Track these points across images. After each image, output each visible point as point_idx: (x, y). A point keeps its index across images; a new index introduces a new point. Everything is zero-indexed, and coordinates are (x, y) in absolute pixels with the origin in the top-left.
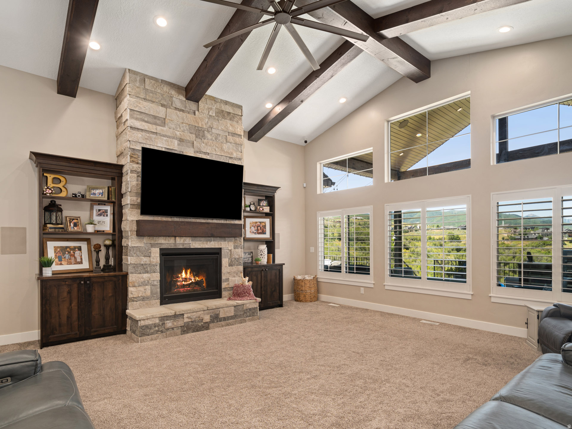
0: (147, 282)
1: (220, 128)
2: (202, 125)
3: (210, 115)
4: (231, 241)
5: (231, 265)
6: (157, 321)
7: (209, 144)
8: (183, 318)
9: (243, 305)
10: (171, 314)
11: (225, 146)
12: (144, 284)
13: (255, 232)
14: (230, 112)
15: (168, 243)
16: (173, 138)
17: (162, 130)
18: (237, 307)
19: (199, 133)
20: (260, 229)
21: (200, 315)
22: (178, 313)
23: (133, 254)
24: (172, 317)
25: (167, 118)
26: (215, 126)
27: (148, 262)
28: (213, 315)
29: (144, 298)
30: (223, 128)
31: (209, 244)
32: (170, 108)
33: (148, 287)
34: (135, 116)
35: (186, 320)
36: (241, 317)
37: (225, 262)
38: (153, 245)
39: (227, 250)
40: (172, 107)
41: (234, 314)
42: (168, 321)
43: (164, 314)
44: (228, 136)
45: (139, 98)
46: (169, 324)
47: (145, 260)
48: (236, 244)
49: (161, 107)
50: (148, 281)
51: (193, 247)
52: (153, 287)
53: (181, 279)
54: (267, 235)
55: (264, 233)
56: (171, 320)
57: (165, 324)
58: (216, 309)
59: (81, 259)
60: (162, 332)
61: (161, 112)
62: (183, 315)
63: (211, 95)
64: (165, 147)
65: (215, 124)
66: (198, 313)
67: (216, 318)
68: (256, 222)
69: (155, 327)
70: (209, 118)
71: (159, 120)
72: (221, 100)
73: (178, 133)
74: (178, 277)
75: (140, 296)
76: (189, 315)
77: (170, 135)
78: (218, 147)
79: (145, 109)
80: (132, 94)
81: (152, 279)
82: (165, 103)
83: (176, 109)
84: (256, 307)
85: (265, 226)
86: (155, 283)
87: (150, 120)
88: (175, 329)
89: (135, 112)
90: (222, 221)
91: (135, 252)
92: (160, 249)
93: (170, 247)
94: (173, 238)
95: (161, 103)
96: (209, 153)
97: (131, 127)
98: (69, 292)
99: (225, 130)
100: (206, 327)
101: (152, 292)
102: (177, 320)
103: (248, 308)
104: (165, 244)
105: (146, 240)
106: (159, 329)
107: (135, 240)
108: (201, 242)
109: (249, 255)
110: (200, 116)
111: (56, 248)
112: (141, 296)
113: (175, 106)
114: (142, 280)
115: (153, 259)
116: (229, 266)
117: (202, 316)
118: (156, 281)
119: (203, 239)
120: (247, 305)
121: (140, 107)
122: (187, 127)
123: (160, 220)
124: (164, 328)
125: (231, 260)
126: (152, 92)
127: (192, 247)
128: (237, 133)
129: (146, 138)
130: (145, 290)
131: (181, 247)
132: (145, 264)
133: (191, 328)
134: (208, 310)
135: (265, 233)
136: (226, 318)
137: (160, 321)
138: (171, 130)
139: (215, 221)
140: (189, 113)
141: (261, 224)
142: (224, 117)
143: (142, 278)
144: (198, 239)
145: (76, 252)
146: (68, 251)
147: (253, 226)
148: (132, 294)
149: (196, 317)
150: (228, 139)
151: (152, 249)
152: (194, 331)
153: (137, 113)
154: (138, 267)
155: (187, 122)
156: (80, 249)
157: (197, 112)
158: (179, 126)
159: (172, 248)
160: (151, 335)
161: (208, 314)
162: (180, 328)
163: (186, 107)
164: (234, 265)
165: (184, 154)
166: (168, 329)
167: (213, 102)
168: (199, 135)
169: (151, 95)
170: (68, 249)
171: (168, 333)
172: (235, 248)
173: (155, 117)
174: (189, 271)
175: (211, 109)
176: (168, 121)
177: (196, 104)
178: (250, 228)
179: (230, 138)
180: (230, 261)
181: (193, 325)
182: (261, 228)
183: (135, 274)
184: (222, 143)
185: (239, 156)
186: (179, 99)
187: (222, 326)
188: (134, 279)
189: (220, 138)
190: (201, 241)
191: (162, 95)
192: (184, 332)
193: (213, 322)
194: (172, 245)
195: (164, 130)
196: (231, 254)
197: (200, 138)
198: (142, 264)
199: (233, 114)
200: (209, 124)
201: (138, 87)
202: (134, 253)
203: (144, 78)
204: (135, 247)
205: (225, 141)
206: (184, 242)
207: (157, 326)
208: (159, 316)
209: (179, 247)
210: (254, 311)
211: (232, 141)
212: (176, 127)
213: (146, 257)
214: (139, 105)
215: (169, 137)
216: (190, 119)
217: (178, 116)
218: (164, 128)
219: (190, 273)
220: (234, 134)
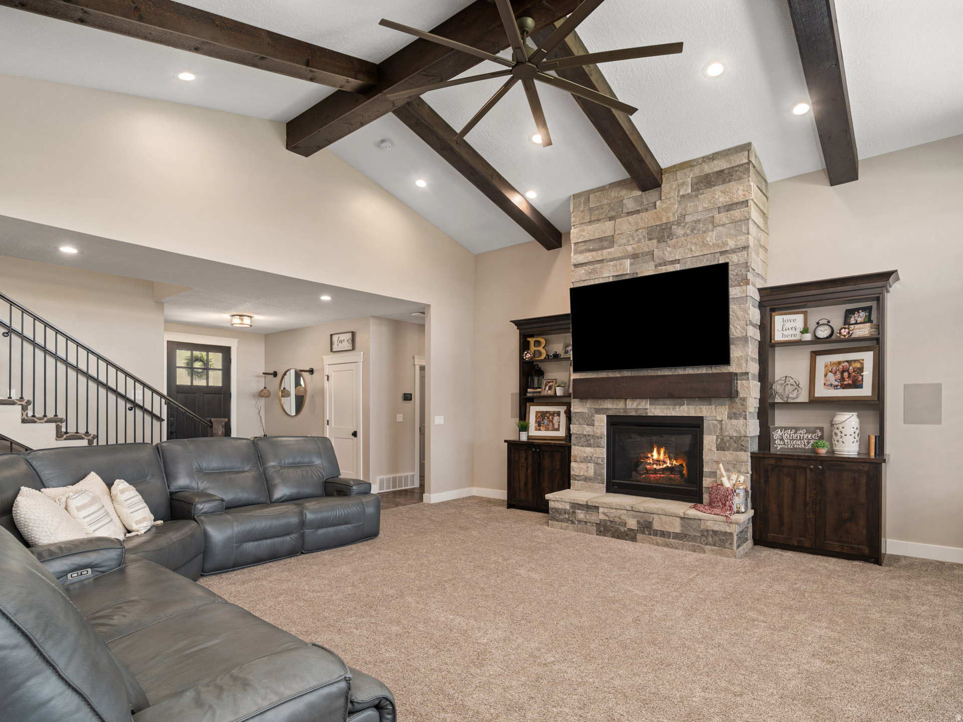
0: (589, 458)
1: (700, 209)
2: (668, 218)
3: (683, 196)
4: (720, 405)
5: (721, 447)
6: (568, 507)
7: (680, 244)
8: (598, 513)
9: (700, 520)
10: (582, 503)
11: (711, 236)
12: (586, 460)
13: (836, 383)
14: (722, 169)
15: (616, 406)
16: (624, 257)
17: (609, 253)
18: (687, 521)
19: (664, 233)
20: (849, 377)
21: (621, 515)
22: (590, 504)
23: (575, 421)
24: (585, 507)
25: (616, 233)
26: (690, 210)
27: (591, 433)
28: (641, 521)
29: (586, 479)
30: (705, 206)
31: (677, 410)
32: (620, 217)
33: (591, 466)
34: (579, 249)
35: (602, 517)
36: (696, 542)
37: (709, 441)
38: (598, 411)
39: (713, 422)
40: (623, 215)
41: (682, 531)
42: (579, 511)
43: (574, 500)
44: (717, 216)
45: (583, 225)
46: (581, 515)
47: (587, 430)
48: (734, 410)
49: (608, 223)
50: (591, 457)
51: (652, 415)
52: (597, 466)
53: (651, 462)
54: (866, 391)
55: (857, 384)
56: (583, 510)
57: (575, 513)
58: (647, 514)
59: (559, 425)
60: (573, 523)
61: (605, 228)
62: (597, 508)
63: (683, 161)
64: (612, 275)
65: (690, 206)
66: (618, 511)
67: (646, 527)
68: (839, 363)
69: (565, 513)
70: (679, 202)
71: (606, 240)
72: (703, 158)
73: (630, 248)
74: (648, 458)
75: (581, 475)
76: (606, 510)
77: (620, 255)
78: (695, 244)
79: (588, 235)
80: (577, 223)
81: (596, 456)
82: (614, 214)
83: (628, 214)
84: (729, 531)
85: (861, 369)
86: (600, 461)
87: (596, 246)
88: (588, 524)
89: (580, 244)
91: (577, 419)
92: (607, 416)
93: (618, 414)
94: (623, 401)
95: (609, 216)
96: (679, 260)
97: (574, 265)
98: (526, 459)
99: (711, 206)
100: (630, 536)
101: (595, 472)
102: (590, 512)
103: (709, 529)
104: (612, 409)
105: (589, 404)
106: (569, 517)
107: (578, 404)
108: (664, 407)
109: (808, 432)
110: (665, 206)
111: (537, 412)
112: (583, 475)
113: (626, 211)
114: (585, 455)
115: (597, 428)
116: (718, 450)
117: (623, 517)
118: (601, 459)
119: (668, 402)
120: (709, 523)
121: (583, 235)
122: (645, 233)
123: (606, 376)
124: (575, 518)
125: (722, 439)
126: (597, 208)
127: (649, 414)
128: (736, 200)
129: (589, 273)
130: (587, 468)
131: (634, 414)
132: (589, 435)
133: (610, 530)
134: (632, 510)
135: (860, 386)
136: (665, 533)
137: (572, 507)
138: (621, 247)
139: (691, 370)
140: (647, 210)
141: (850, 365)
142: (709, 185)
143: (585, 453)
144: (661, 401)
145: (555, 418)
146: (547, 416)
147: (831, 372)
148: (573, 470)
149: (615, 517)
150: (717, 221)
151: (596, 416)
152: (613, 537)
153: (582, 244)
154: (580, 438)
155: (643, 225)
156: (558, 414)
157: (658, 203)
158: (632, 236)
159: (621, 415)
160: (561, 521)
161: (634, 518)
162: (595, 525)
163: (641, 204)
164: (728, 449)
165: (639, 276)
166: (580, 521)
167: (687, 171)
168: (663, 236)
169: (597, 212)
170: (548, 414)
171: (579, 526)
172: (730, 418)
173: (601, 239)
174: (662, 451)
175: (683, 184)
176: (618, 237)
177: (657, 190)
178: (826, 375)
179: (723, 218)
180: (719, 440)
181: (612, 527)
182: (849, 374)
183: (578, 446)
184: (705, 232)
185: (741, 243)
186: (631, 197)
187: (658, 544)
188: (576, 452)
189: (701, 225)
190: (665, 405)
191: (610, 205)
192: (600, 532)
193: (643, 533)
194: (622, 411)
195: (614, 251)
196: (721, 429)
197: (663, 241)
198: (585, 435)
199: (729, 169)
200: (680, 210)
201: (582, 211)
202: (577, 421)
203: (588, 195)
204: (577, 413)
205: (710, 227)
206: (638, 406)
207: (568, 514)
208: (568, 501)
209: (630, 414)
210: (724, 538)
211: (725, 220)
212: (628, 241)
213: (589, 426)
214: (583, 234)
215: (619, 259)
216: (647, 219)
217: (630, 223)
218: (612, 249)
219: (665, 453)
220: (729, 207)
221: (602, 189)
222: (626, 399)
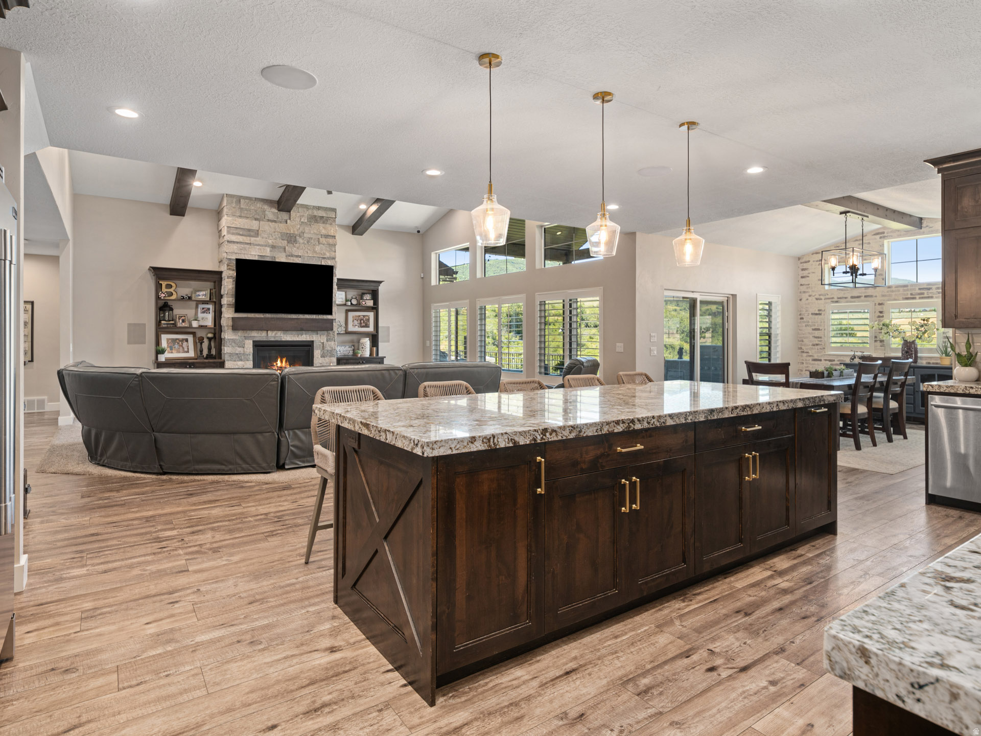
1: (312, 232)
2: (294, 231)
3: (302, 222)
4: (323, 334)
5: (323, 356)
7: (301, 247)
11: (318, 248)
13: (359, 326)
14: (323, 216)
15: (261, 336)
16: (266, 246)
17: (255, 240)
19: (291, 239)
23: (230, 345)
25: (260, 229)
26: (306, 231)
27: (243, 352)
30: (315, 231)
31: (300, 337)
32: (263, 221)
34: (232, 231)
37: (317, 353)
38: (246, 338)
39: (319, 343)
40: (265, 220)
44: (320, 239)
45: (235, 216)
47: (239, 350)
48: (329, 337)
49: (254, 222)
53: (276, 368)
54: (371, 329)
55: (367, 326)
59: (188, 349)
61: (254, 225)
63: (302, 203)
64: (258, 255)
65: (307, 229)
68: (360, 316)
70: (301, 225)
71: (253, 232)
73: (270, 242)
74: (273, 366)
78: (310, 250)
79: (240, 224)
80: (229, 213)
82: (258, 217)
83: (269, 220)
85: (368, 320)
87: (245, 233)
90: (314, 316)
91: (231, 343)
92: (253, 341)
93: (261, 340)
94: (265, 332)
95: (255, 217)
96: (300, 256)
97: (228, 241)
99: (318, 233)
104: (258, 337)
105: (240, 333)
107: (232, 333)
108: (292, 335)
110: (292, 224)
111: (168, 339)
113: (267, 218)
115: (247, 349)
116: (321, 357)
119: (294, 332)
122: (279, 235)
123: (253, 316)
125: (324, 352)
126: (246, 210)
127: (283, 340)
128: (330, 234)
129: (240, 249)
131: (273, 339)
132: (240, 354)
135: (369, 327)
138: (264, 239)
139: (307, 316)
140: (281, 222)
141: (364, 317)
142: (316, 221)
143: (237, 365)
144: (290, 332)
147: (356, 320)
150: (320, 241)
151: (246, 341)
153: (233, 229)
154: (233, 355)
155: (278, 230)
156: (187, 340)
157: (288, 221)
158: (271, 234)
159: (263, 340)
163: (278, 218)
164: (326, 357)
165: (275, 261)
167: (305, 210)
168: (291, 240)
169: (246, 212)
170: (178, 341)
172: (327, 341)
173: (249, 230)
174: (284, 360)
175: (303, 216)
176: (261, 232)
177: (288, 214)
178: (353, 322)
179: (323, 240)
180: (322, 352)
182: (364, 322)
183: (231, 361)
184: (314, 245)
185: (332, 256)
186: (271, 212)
188: (230, 365)
189: (312, 241)
191: (256, 211)
194: (264, 338)
195: (258, 240)
196: (323, 346)
197: (291, 243)
198: (237, 354)
199: (325, 217)
200: (301, 229)
201: (234, 208)
203: (239, 199)
204: (231, 339)
205: (317, 243)
206: (276, 335)
209: (271, 340)
211: (324, 242)
212: (269, 237)
213: (240, 348)
214: (235, 222)
215: (262, 245)
216: (282, 227)
217: (270, 227)
218: (258, 239)
219: (286, 361)
220: (327, 236)
221: (250, 199)
222: (267, 331)
